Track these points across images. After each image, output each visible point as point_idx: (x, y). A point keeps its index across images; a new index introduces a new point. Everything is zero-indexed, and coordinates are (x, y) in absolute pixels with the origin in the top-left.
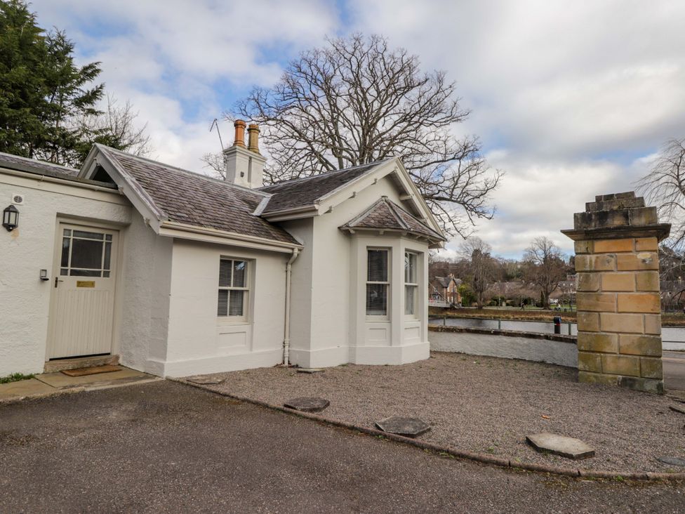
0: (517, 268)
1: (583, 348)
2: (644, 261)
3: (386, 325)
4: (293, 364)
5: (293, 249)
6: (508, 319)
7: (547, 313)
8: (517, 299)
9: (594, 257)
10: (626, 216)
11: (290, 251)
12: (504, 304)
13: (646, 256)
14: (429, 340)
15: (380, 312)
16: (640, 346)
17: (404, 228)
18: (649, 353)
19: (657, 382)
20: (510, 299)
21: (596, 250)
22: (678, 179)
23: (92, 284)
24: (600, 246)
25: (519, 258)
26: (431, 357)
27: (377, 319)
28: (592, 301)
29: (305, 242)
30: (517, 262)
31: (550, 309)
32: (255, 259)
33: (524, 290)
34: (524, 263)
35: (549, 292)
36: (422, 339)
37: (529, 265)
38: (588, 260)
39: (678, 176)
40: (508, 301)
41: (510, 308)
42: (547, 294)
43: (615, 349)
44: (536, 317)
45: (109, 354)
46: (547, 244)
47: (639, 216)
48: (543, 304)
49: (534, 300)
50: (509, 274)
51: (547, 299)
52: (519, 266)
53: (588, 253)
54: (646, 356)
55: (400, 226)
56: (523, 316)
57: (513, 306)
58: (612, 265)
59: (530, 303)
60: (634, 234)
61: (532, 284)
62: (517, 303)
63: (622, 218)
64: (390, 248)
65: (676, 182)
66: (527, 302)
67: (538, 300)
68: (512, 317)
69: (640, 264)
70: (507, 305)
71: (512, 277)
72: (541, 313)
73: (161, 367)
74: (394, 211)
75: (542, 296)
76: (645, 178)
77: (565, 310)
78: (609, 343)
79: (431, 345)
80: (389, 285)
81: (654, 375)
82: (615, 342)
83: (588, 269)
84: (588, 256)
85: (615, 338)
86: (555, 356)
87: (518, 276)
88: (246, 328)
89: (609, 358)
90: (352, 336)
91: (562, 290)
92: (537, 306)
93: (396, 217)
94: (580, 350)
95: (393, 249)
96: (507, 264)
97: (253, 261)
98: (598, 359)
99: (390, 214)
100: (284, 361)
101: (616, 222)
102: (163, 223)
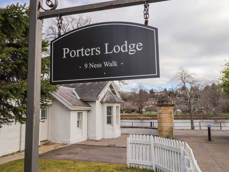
0: (128, 95)
1: (159, 130)
2: (170, 112)
3: (111, 127)
4: (91, 139)
5: (91, 109)
6: (127, 119)
7: (142, 116)
8: (130, 110)
9: (161, 110)
10: (167, 102)
11: (90, 109)
12: (124, 112)
13: (170, 110)
14: (121, 131)
15: (110, 124)
16: (169, 129)
17: (117, 101)
18: (171, 131)
19: (172, 137)
20: (126, 110)
21: (161, 109)
22: (182, 78)
23: (44, 121)
24: (162, 108)
25: (130, 91)
26: (121, 135)
27: (109, 126)
28: (161, 120)
29: (93, 106)
30: (128, 92)
31: (143, 114)
32: (82, 112)
33: (132, 106)
34: (132, 93)
35: (142, 106)
36: (119, 131)
37: (134, 94)
38: (160, 111)
39: (182, 77)
40: (126, 111)
41: (127, 114)
42: (142, 108)
43: (165, 130)
44: (138, 117)
45: (47, 140)
46: (141, 86)
47: (169, 102)
48: (140, 112)
49: (136, 110)
50: (125, 98)
51: (142, 110)
52: (129, 94)
53: (160, 109)
54: (170, 131)
55: (116, 101)
56: (132, 117)
57: (128, 113)
58: (164, 112)
59: (135, 111)
60: (169, 106)
61: (136, 104)
62: (130, 112)
63: (166, 102)
64: (112, 106)
65: (181, 78)
66: (133, 111)
67: (138, 110)
68: (128, 118)
69: (169, 112)
70: (125, 112)
71: (127, 99)
72: (139, 116)
73: (69, 142)
74: (113, 96)
75: (139, 108)
76: (174, 77)
77: (149, 114)
78: (164, 129)
79: (121, 132)
80: (112, 116)
81: (172, 135)
82: (165, 129)
83: (160, 113)
84: (160, 110)
85: (165, 128)
86: (152, 133)
87: (129, 99)
88: (81, 130)
89: (164, 132)
90: (103, 131)
91: (147, 105)
92: (138, 112)
93: (114, 98)
94: (158, 131)
95: (113, 106)
96: (124, 93)
97: (82, 113)
98: (162, 133)
99: (111, 96)
100: (88, 139)
101: (165, 103)
102: (72, 107)
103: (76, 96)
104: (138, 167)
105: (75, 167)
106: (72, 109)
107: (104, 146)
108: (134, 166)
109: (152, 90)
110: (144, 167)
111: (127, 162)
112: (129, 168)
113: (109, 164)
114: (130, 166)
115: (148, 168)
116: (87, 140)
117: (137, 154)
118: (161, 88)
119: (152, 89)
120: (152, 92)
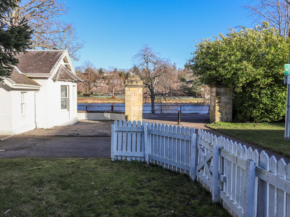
1: (126, 115)
2: (140, 94)
3: (67, 112)
4: (40, 128)
9: (129, 92)
16: (138, 113)
17: (75, 80)
18: (140, 115)
21: (130, 90)
27: (64, 110)
28: (129, 103)
29: (42, 85)
31: (91, 97)
32: (27, 92)
35: (90, 88)
43: (133, 115)
44: (85, 101)
47: (140, 83)
49: (82, 92)
55: (73, 78)
56: (78, 101)
58: (133, 94)
59: (80, 93)
60: (138, 87)
63: (136, 83)
64: (68, 86)
72: (87, 99)
74: (68, 72)
75: (86, 90)
76: (136, 55)
78: (132, 113)
80: (68, 98)
83: (128, 95)
89: (132, 117)
92: (84, 95)
93: (70, 75)
95: (70, 86)
100: (36, 127)
101: (134, 83)
102: (15, 84)
103: (16, 70)
104: (126, 159)
105: (39, 167)
106: (15, 87)
107: (64, 136)
108: (119, 158)
109: (101, 70)
110: (134, 159)
111: (112, 154)
112: (113, 162)
113: (84, 158)
114: (115, 159)
115: (139, 159)
116: (35, 129)
117: (124, 145)
118: (112, 67)
119: (101, 68)
120: (101, 71)
